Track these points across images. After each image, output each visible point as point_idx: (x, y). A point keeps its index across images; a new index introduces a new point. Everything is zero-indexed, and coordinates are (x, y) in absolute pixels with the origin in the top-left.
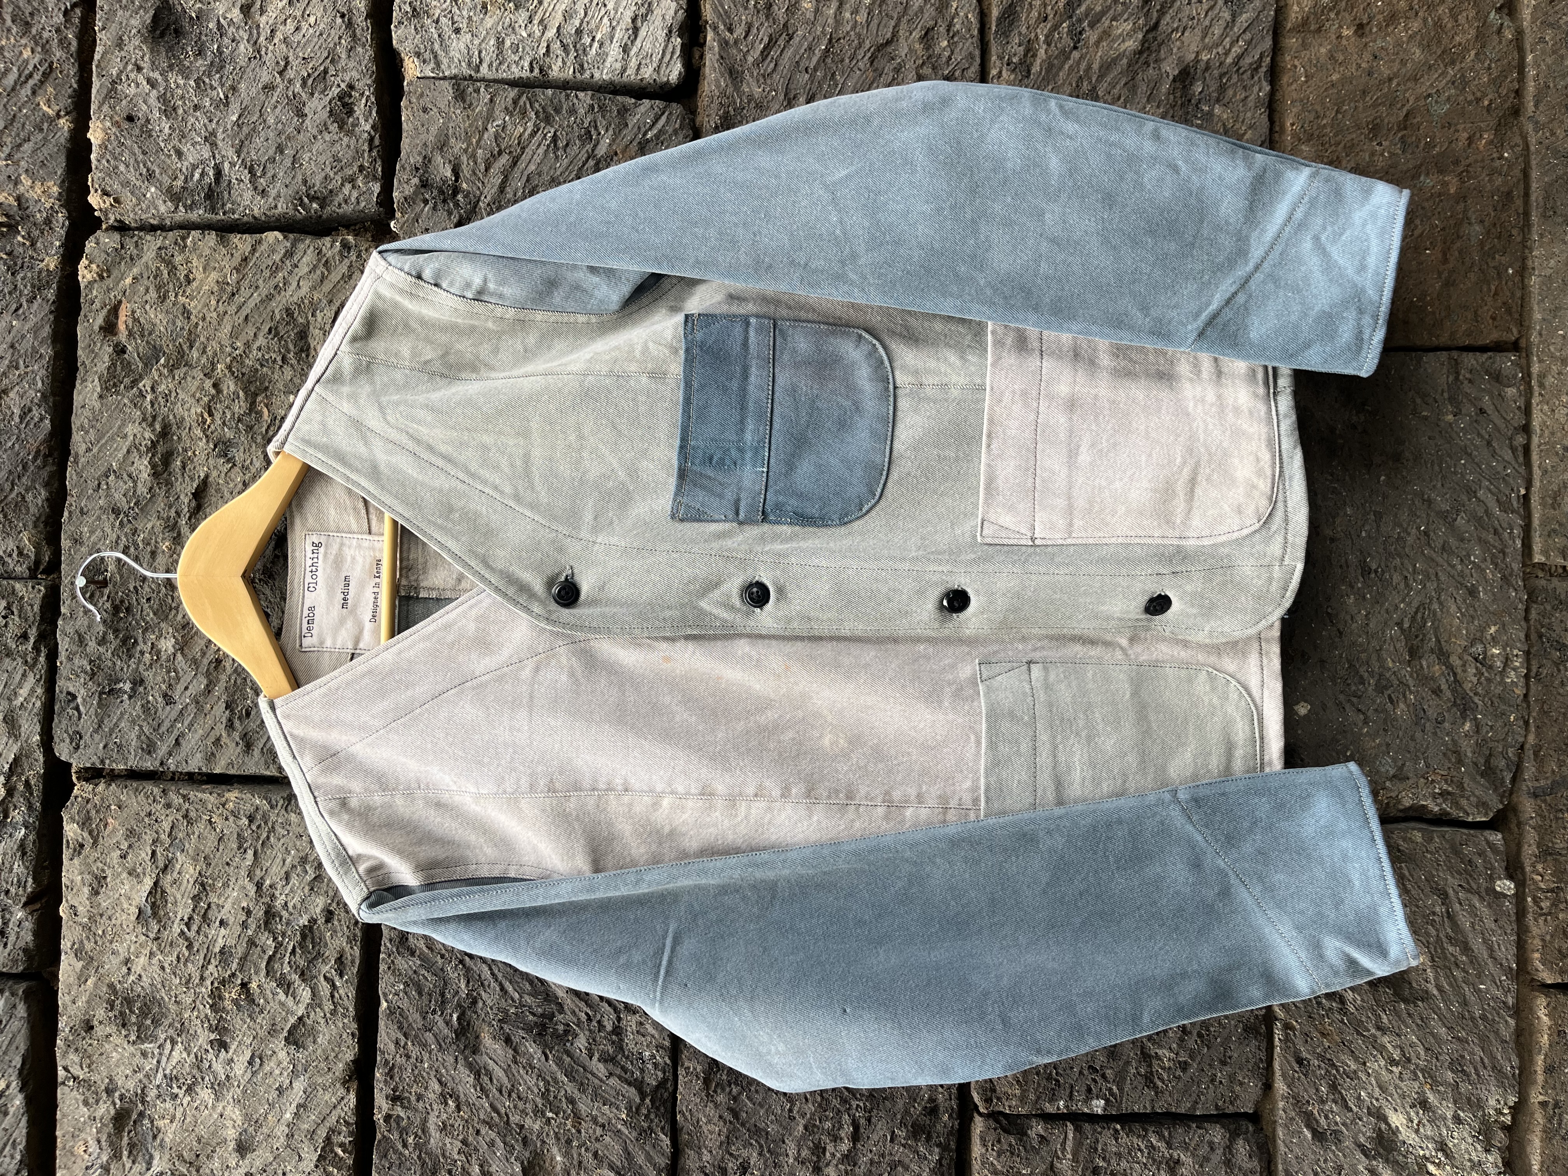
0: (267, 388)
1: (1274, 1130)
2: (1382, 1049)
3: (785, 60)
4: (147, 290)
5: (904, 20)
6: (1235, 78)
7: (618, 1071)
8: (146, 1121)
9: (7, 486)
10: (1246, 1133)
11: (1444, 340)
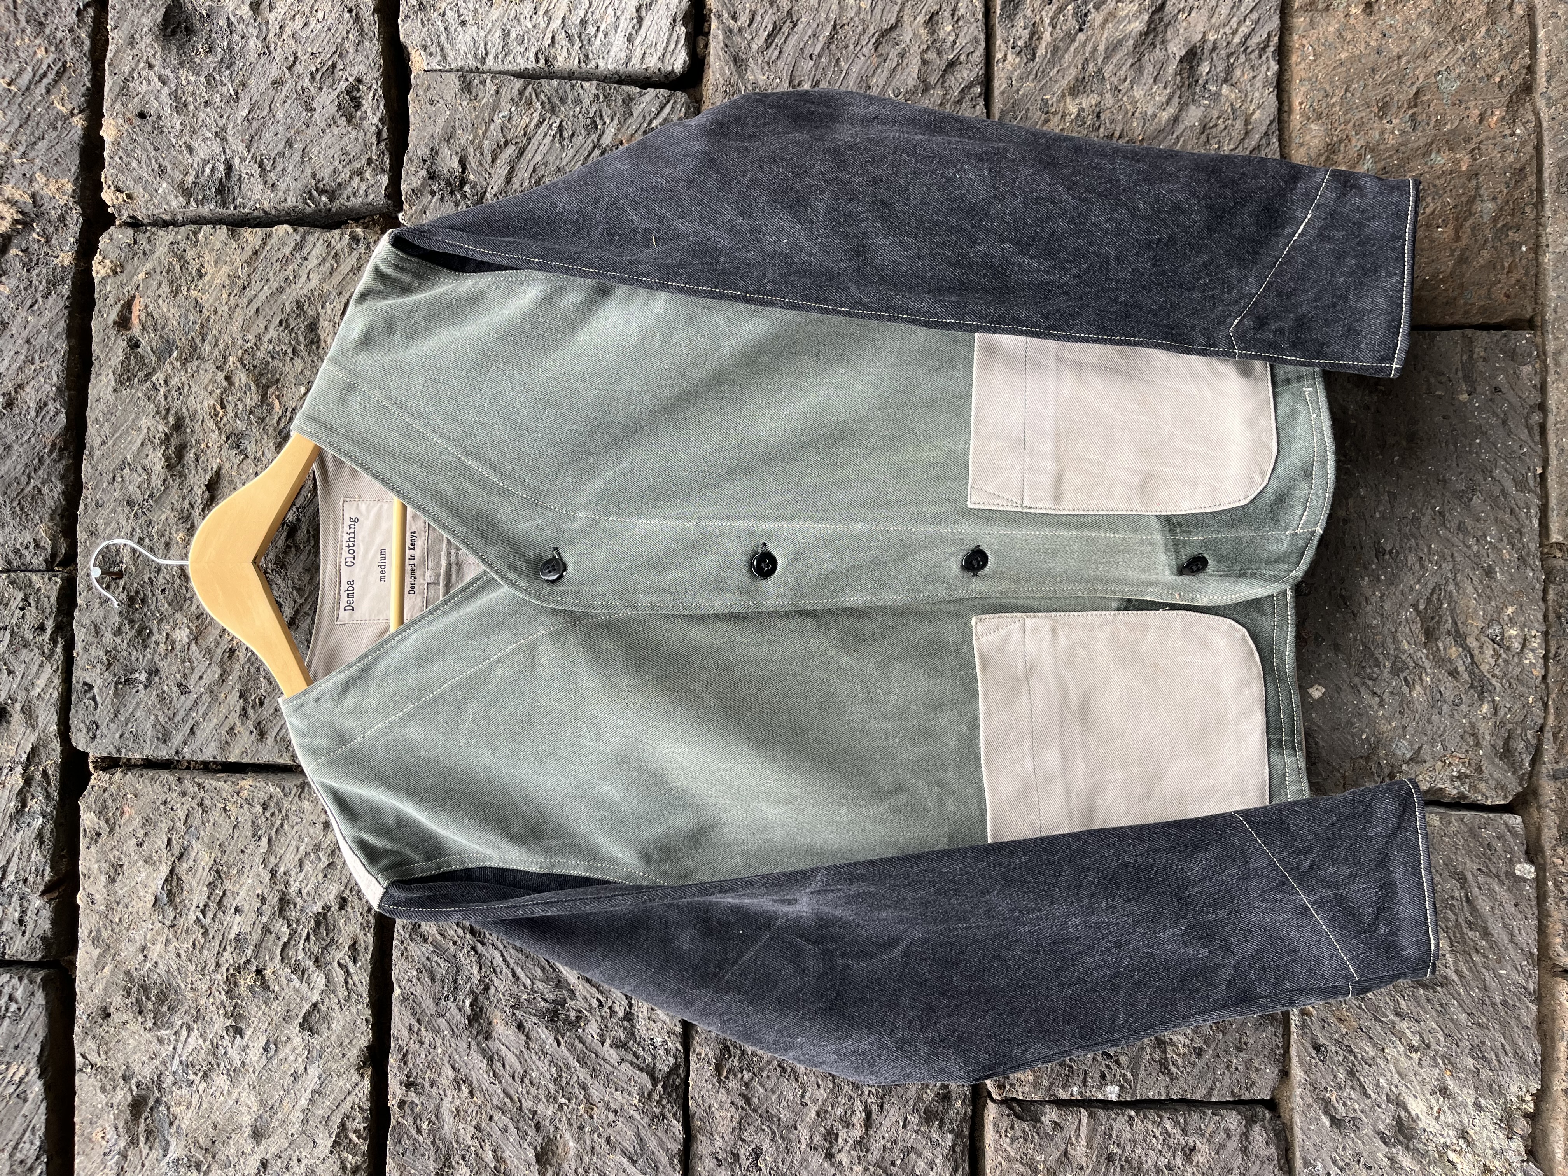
0: (278, 381)
1: (1291, 1117)
2: (1400, 1035)
3: (790, 48)
4: (160, 285)
5: (908, 5)
6: (1243, 58)
7: (630, 1057)
8: (162, 1108)
9: (24, 479)
10: (1263, 1120)
11: (1458, 318)
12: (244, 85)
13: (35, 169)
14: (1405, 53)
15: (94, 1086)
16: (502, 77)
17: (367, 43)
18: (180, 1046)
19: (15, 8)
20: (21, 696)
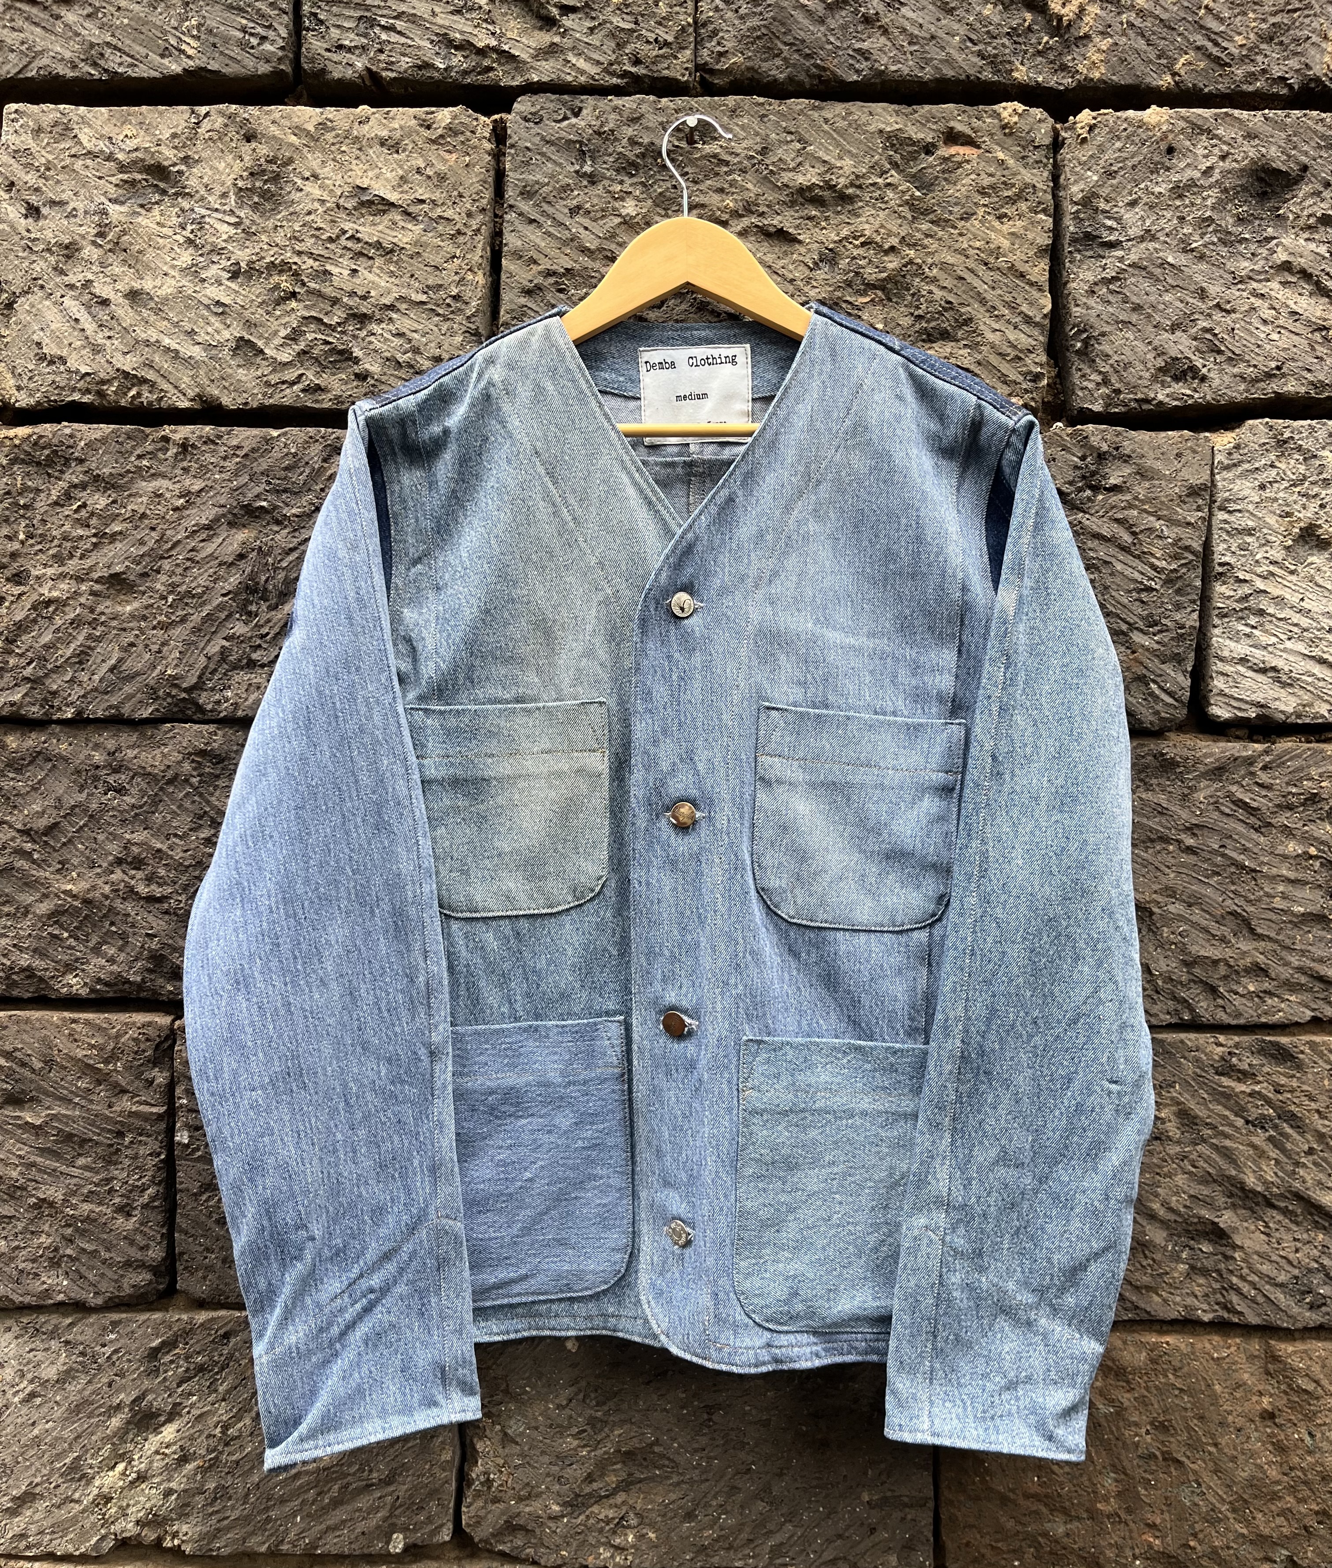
0: (890, 300)
1: (159, 1310)
2: (238, 1417)
3: (1232, 824)
4: (991, 175)
5: (1276, 947)
6: (1217, 1286)
7: (212, 666)
8: (157, 197)
9: (789, 39)
10: (157, 1283)
11: (946, 1494)
12: (1202, 257)
13: (1116, 37)
14: (1220, 1451)
15: (177, 126)
16: (1204, 528)
17: (1243, 387)
18: (220, 216)
19: (1289, 11)
20: (567, 42)
